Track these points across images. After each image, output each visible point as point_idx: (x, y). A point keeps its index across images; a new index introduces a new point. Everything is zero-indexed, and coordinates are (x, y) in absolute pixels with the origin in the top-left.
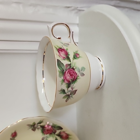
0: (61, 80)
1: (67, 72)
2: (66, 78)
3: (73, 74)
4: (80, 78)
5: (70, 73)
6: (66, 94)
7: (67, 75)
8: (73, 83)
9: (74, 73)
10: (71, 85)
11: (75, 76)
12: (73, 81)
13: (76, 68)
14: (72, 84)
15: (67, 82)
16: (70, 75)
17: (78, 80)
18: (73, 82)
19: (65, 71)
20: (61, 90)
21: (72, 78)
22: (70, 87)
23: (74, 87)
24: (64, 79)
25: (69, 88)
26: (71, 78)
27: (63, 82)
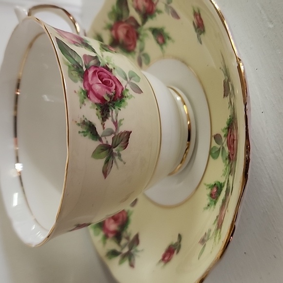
0: (78, 89)
1: (91, 73)
2: (90, 87)
3: (111, 81)
4: (131, 96)
5: (101, 78)
6: (100, 140)
7: (92, 80)
8: (117, 108)
9: (111, 78)
10: (110, 110)
11: (116, 87)
12: (114, 100)
13: (114, 68)
14: (114, 111)
15: (97, 101)
16: (101, 82)
17: (127, 100)
18: (114, 104)
19: (85, 69)
20: (84, 123)
21: (110, 90)
22: (110, 118)
23: (121, 120)
24: (87, 89)
25: (107, 120)
26: (106, 90)
27: (85, 98)
